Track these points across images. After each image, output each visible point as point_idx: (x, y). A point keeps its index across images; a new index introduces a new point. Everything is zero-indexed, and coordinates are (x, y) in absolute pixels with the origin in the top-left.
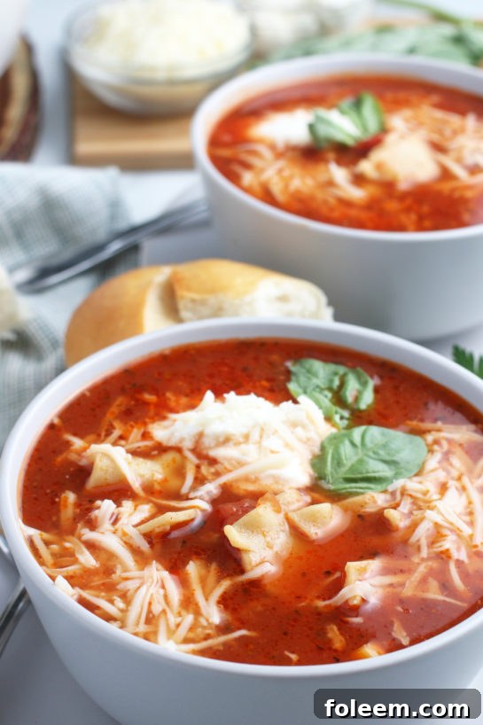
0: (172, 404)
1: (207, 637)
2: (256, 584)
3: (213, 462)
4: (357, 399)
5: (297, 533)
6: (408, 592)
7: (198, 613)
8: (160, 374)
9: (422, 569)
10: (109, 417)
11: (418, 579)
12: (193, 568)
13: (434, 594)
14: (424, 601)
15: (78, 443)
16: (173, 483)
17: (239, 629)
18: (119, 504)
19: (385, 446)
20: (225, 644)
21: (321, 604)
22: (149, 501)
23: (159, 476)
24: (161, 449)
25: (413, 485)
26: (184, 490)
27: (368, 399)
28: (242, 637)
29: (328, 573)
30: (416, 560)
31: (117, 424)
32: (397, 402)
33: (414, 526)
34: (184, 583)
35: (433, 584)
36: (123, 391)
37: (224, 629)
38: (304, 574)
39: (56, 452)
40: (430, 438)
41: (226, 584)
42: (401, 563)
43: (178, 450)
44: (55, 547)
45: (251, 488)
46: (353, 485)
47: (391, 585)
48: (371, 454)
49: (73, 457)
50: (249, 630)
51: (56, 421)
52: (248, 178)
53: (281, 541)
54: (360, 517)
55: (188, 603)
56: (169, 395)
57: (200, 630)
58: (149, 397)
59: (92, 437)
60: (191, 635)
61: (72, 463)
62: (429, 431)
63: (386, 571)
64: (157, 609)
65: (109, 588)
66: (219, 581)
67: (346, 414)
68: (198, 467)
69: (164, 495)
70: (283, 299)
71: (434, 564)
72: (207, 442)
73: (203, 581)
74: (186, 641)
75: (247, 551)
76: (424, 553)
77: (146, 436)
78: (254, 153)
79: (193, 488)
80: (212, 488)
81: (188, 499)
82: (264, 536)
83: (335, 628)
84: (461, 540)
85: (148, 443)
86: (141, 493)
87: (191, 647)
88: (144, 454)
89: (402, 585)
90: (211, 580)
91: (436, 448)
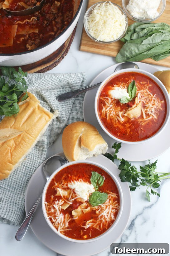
0: (73, 178)
1: (65, 229)
2: (74, 220)
3: (75, 193)
4: (100, 183)
5: (82, 211)
6: (94, 227)
7: (65, 224)
8: (73, 170)
9: (97, 223)
10: (62, 179)
11: (96, 225)
12: (66, 215)
13: (98, 228)
14: (96, 229)
15: (56, 184)
16: (68, 197)
18: (59, 201)
19: (101, 197)
20: (67, 231)
21: (82, 226)
22: (64, 200)
23: (66, 195)
24: (68, 189)
25: (102, 206)
26: (69, 199)
27: (102, 184)
28: (70, 230)
29: (84, 221)
30: (97, 221)
31: (63, 181)
32: (107, 185)
33: (100, 214)
34: (65, 217)
35: (98, 226)
36: (66, 173)
37: (68, 228)
38: (81, 220)
39: (52, 186)
40: (109, 195)
41: (70, 219)
42: (95, 221)
43: (71, 189)
44: (49, 207)
45: (79, 200)
47: (92, 225)
48: (98, 198)
49: (55, 187)
50: (71, 228)
51: (54, 178)
52: (104, 110)
53: (80, 214)
54: (93, 210)
55: (64, 222)
56: (73, 176)
57: (64, 227)
58: (69, 175)
59: (58, 183)
61: (54, 189)
62: (109, 194)
63: (93, 222)
64: (59, 223)
65: (55, 216)
66: (70, 218)
67: (98, 187)
68: (72, 194)
69: (66, 199)
71: (100, 222)
72: (76, 190)
73: (67, 218)
74: (63, 229)
75: (74, 215)
76: (99, 220)
77: (67, 185)
79: (71, 199)
80: (73, 200)
81: (69, 201)
82: (77, 213)
83: (82, 231)
84: (105, 219)
85: (66, 187)
86: (63, 198)
87: (63, 230)
88: (65, 189)
89: (94, 225)
90: (68, 218)
91: (109, 198)
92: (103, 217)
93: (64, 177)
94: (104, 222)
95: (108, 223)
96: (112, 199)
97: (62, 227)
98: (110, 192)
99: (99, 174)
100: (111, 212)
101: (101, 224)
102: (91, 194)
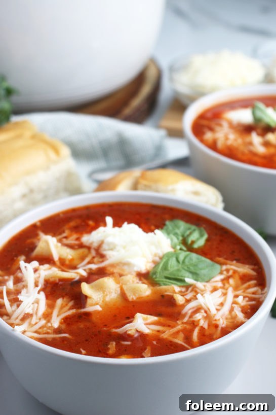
1: (48, 333)
2: (88, 315)
3: (102, 257)
6: (165, 336)
7: (49, 320)
9: (179, 327)
10: (66, 227)
11: (174, 331)
12: (59, 302)
13: (178, 340)
15: (42, 236)
16: (76, 262)
17: (65, 333)
18: (41, 265)
19: (195, 265)
20: (54, 339)
21: (114, 330)
22: (59, 267)
23: (70, 257)
24: (81, 246)
25: (200, 285)
26: (79, 265)
27: (201, 243)
28: (65, 337)
29: (128, 318)
30: (179, 322)
31: (67, 231)
32: (217, 248)
34: (51, 306)
35: (182, 335)
37: (58, 331)
38: (115, 316)
39: (29, 238)
40: (224, 267)
41: (74, 311)
43: (89, 247)
45: (115, 270)
46: (168, 280)
47: (158, 331)
48: (186, 268)
50: (70, 335)
52: (209, 136)
54: (163, 296)
55: (47, 316)
57: (45, 329)
60: (40, 330)
61: (33, 243)
62: (227, 264)
63: (159, 324)
66: (71, 309)
68: (93, 258)
70: (196, 193)
71: (188, 327)
72: (105, 246)
73: (62, 307)
74: (36, 332)
75: (90, 298)
76: (186, 320)
77: (78, 239)
78: (220, 125)
79: (84, 266)
80: (92, 266)
81: (78, 269)
82: (104, 293)
83: (114, 343)
84: (208, 317)
85: (77, 242)
86: (58, 263)
87: (36, 335)
88: (71, 247)
89: (164, 332)
90: (67, 308)
91: (225, 273)
92: (203, 311)
93: (72, 224)
94: (206, 326)
95: (219, 329)
96: (237, 277)
97: (36, 327)
98: (229, 262)
99: (188, 225)
100: (235, 303)
101: (192, 331)
102: (157, 259)
